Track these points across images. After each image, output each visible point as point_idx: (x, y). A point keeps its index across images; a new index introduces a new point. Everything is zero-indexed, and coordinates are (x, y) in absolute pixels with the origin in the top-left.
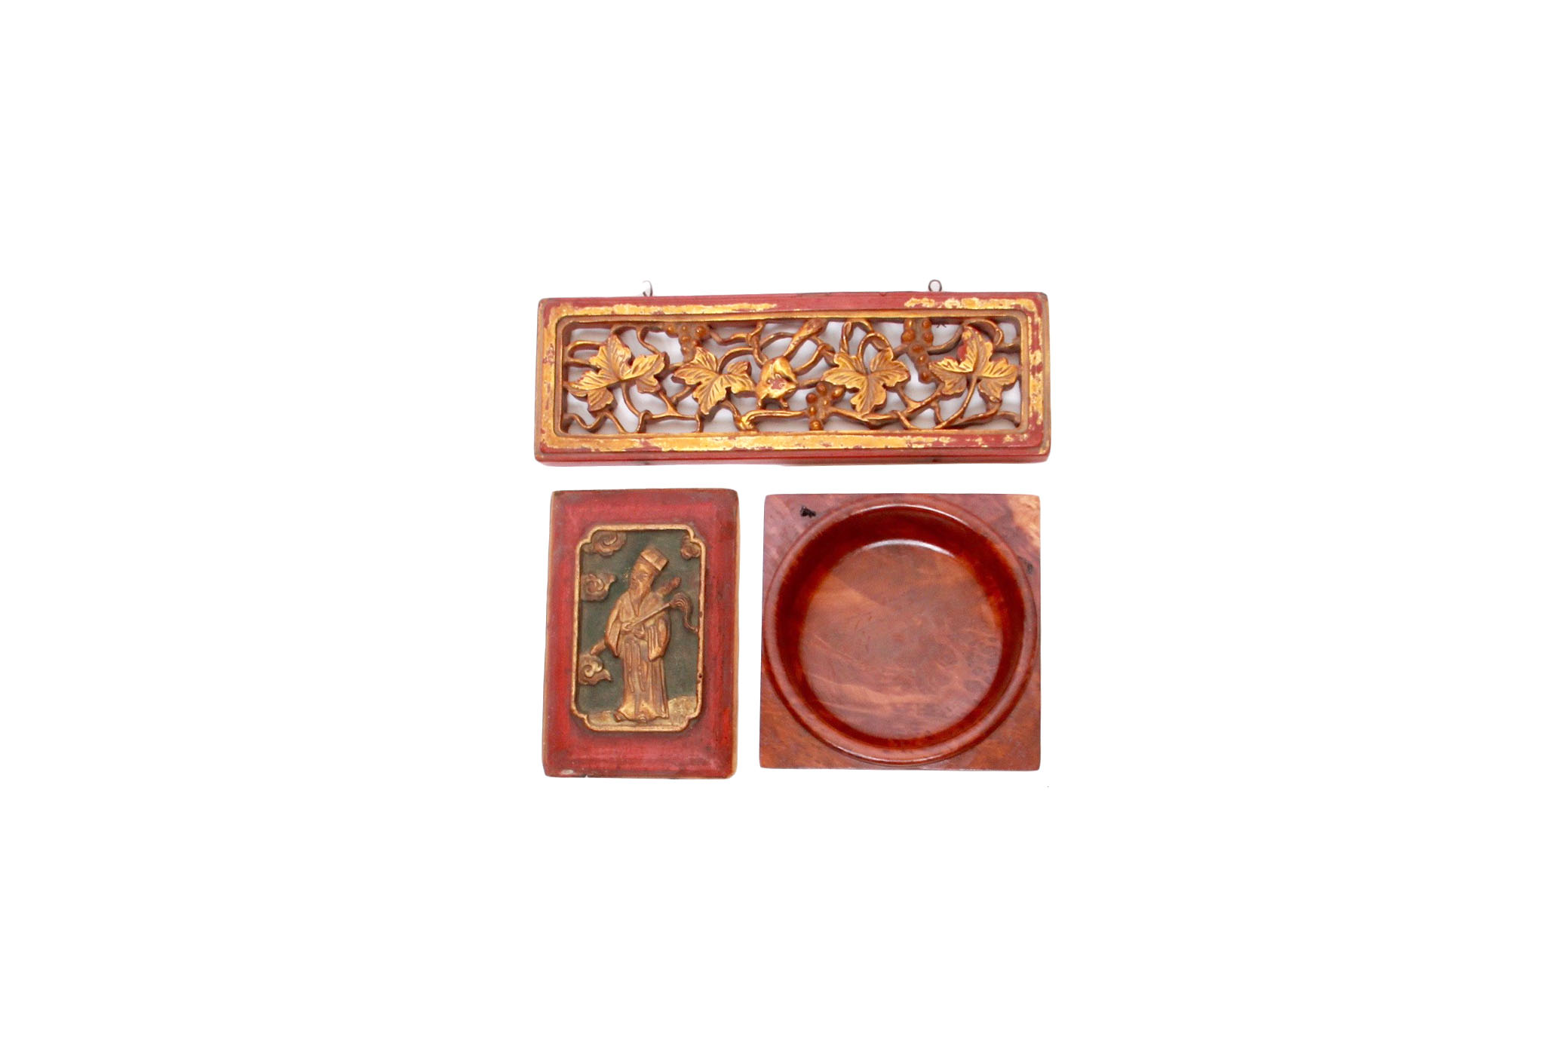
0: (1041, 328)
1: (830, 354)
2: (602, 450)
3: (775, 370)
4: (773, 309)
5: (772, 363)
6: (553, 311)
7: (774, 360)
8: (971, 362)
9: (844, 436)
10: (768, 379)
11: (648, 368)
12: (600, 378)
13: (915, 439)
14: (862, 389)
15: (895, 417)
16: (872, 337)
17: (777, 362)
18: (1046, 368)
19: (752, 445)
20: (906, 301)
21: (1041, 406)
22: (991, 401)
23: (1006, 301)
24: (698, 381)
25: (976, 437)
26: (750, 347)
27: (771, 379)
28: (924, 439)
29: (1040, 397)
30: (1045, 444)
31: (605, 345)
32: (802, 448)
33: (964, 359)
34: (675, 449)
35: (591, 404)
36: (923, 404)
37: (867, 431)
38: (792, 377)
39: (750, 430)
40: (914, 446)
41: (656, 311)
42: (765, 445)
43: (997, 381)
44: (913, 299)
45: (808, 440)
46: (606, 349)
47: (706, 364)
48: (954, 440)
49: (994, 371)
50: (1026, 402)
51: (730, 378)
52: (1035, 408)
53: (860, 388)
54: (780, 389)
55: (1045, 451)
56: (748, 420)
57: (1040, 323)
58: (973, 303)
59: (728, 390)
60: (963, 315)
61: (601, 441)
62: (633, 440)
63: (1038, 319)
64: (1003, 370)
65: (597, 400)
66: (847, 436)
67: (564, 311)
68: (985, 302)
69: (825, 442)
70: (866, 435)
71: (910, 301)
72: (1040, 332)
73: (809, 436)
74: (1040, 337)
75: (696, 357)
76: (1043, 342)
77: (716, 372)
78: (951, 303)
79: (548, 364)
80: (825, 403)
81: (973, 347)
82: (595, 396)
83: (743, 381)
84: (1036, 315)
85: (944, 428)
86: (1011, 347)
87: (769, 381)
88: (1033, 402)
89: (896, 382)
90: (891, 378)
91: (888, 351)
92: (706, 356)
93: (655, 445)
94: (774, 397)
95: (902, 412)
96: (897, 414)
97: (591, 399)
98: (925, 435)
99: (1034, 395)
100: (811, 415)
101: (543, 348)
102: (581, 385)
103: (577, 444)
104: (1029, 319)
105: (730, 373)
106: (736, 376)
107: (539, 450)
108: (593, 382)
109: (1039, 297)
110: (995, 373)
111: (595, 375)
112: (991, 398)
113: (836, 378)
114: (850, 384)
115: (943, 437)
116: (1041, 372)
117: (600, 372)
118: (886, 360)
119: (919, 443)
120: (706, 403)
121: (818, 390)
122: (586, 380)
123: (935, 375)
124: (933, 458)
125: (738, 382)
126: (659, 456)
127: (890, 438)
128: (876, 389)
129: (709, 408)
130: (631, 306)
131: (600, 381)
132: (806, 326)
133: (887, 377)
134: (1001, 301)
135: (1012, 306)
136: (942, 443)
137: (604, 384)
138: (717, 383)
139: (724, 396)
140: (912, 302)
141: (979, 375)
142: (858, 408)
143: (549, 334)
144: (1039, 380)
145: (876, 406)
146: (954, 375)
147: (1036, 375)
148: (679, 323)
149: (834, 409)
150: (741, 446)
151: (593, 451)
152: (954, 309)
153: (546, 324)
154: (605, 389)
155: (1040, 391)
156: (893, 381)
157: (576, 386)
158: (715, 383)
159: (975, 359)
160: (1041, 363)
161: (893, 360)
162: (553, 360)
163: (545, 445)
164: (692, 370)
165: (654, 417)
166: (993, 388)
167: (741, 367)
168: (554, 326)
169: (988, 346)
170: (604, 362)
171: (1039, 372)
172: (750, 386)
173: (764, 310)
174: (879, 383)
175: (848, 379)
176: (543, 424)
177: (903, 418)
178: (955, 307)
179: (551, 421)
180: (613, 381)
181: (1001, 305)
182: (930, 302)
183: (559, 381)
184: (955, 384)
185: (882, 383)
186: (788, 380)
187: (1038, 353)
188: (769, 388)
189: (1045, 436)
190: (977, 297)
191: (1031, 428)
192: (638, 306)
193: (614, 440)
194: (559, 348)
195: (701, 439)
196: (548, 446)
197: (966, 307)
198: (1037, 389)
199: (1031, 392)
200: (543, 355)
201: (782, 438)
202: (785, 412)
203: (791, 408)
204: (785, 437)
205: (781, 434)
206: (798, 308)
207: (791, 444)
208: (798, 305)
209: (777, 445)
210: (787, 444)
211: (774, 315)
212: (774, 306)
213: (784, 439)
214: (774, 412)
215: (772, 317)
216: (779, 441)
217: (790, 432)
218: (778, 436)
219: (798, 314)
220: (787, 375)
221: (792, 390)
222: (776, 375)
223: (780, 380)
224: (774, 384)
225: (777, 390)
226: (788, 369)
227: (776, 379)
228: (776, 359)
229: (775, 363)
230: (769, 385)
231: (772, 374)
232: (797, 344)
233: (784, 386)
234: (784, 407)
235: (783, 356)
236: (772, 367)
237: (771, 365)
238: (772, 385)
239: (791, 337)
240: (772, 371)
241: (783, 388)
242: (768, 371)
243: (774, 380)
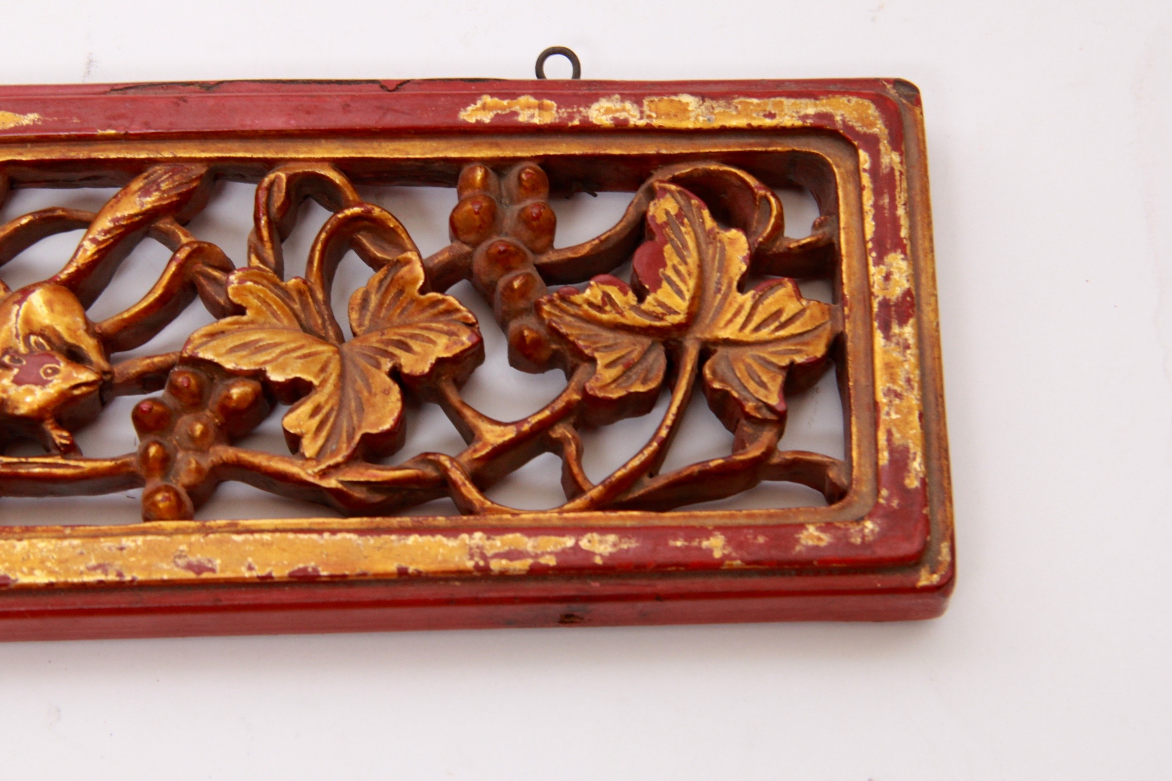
0: (902, 186)
1: (217, 274)
3: (27, 322)
4: (27, 128)
5: (20, 302)
7: (26, 292)
8: (680, 293)
9: (257, 536)
13: (499, 543)
14: (323, 382)
15: (430, 472)
16: (355, 218)
17: (37, 299)
18: (927, 310)
20: (465, 105)
21: (915, 429)
22: (749, 417)
23: (787, 102)
25: (705, 532)
27: (16, 357)
28: (529, 544)
29: (913, 399)
30: (939, 552)
32: (112, 577)
33: (657, 285)
36: (526, 427)
37: (335, 522)
38: (88, 345)
40: (496, 565)
43: (764, 353)
44: (487, 99)
45: (134, 552)
48: (630, 544)
49: (757, 320)
50: (866, 415)
52: (897, 435)
53: (316, 382)
54: (43, 383)
55: (935, 578)
57: (898, 168)
58: (684, 109)
60: (650, 148)
63: (890, 158)
64: (783, 318)
66: (267, 537)
68: (719, 107)
69: (193, 559)
70: (334, 532)
71: (479, 104)
72: (901, 198)
73: (140, 540)
74: (901, 212)
76: (912, 228)
78: (608, 111)
80: (198, 428)
81: (685, 246)
84: (884, 146)
85: (596, 505)
86: (807, 249)
88: (889, 415)
89: (432, 360)
90: (416, 346)
91: (408, 262)
94: (23, 410)
95: (452, 460)
96: (437, 465)
98: (534, 530)
99: (889, 392)
100: (150, 472)
104: (864, 156)
109: (892, 92)
110: (757, 329)
112: (749, 406)
113: (232, 350)
114: (282, 368)
115: (596, 536)
116: (911, 321)
118: (401, 292)
119: (512, 555)
121: (175, 390)
123: (563, 338)
124: (560, 609)
127: (413, 539)
128: (369, 387)
132: (137, 185)
133: (407, 348)
134: (770, 104)
135: (806, 116)
136: (591, 554)
140: (484, 107)
141: (708, 336)
142: (309, 448)
144: (907, 347)
145: (366, 437)
146: (625, 339)
147: (896, 329)
149: (227, 453)
152: (621, 130)
155: (909, 381)
156: (424, 357)
159: (692, 283)
160: (908, 293)
161: (423, 291)
166: (752, 375)
169: (732, 242)
171: (902, 322)
174: (378, 366)
175: (278, 351)
177: (457, 475)
178: (626, 121)
181: (771, 116)
182: (541, 107)
184: (629, 367)
185: (387, 365)
186: (75, 356)
187: (898, 263)
188: (7, 382)
189: (937, 529)
190: (692, 94)
191: (888, 499)
197: (656, 123)
198: (901, 375)
199: (881, 384)
201: (43, 545)
202: (61, 461)
203: (87, 452)
204: (54, 541)
205: (44, 535)
206: (110, 127)
207: (75, 568)
208: (109, 118)
209: (25, 569)
210: (63, 565)
211: (30, 152)
212: (29, 119)
213: (51, 547)
214: (23, 460)
215: (27, 155)
216: (32, 557)
217: (72, 527)
218: (30, 538)
219: (110, 146)
220: (70, 340)
221: (84, 389)
222: (33, 338)
223: (48, 354)
224: (21, 368)
225: (33, 387)
226: (75, 322)
227: (31, 351)
228: (33, 291)
229: (31, 304)
230: (7, 372)
231: (17, 336)
232: (104, 241)
233: (57, 376)
234: (56, 445)
235: (56, 282)
236: (17, 315)
237: (16, 307)
238: (16, 371)
239: (86, 224)
240: (19, 326)
241: (55, 382)
242: (6, 327)
243: (24, 356)
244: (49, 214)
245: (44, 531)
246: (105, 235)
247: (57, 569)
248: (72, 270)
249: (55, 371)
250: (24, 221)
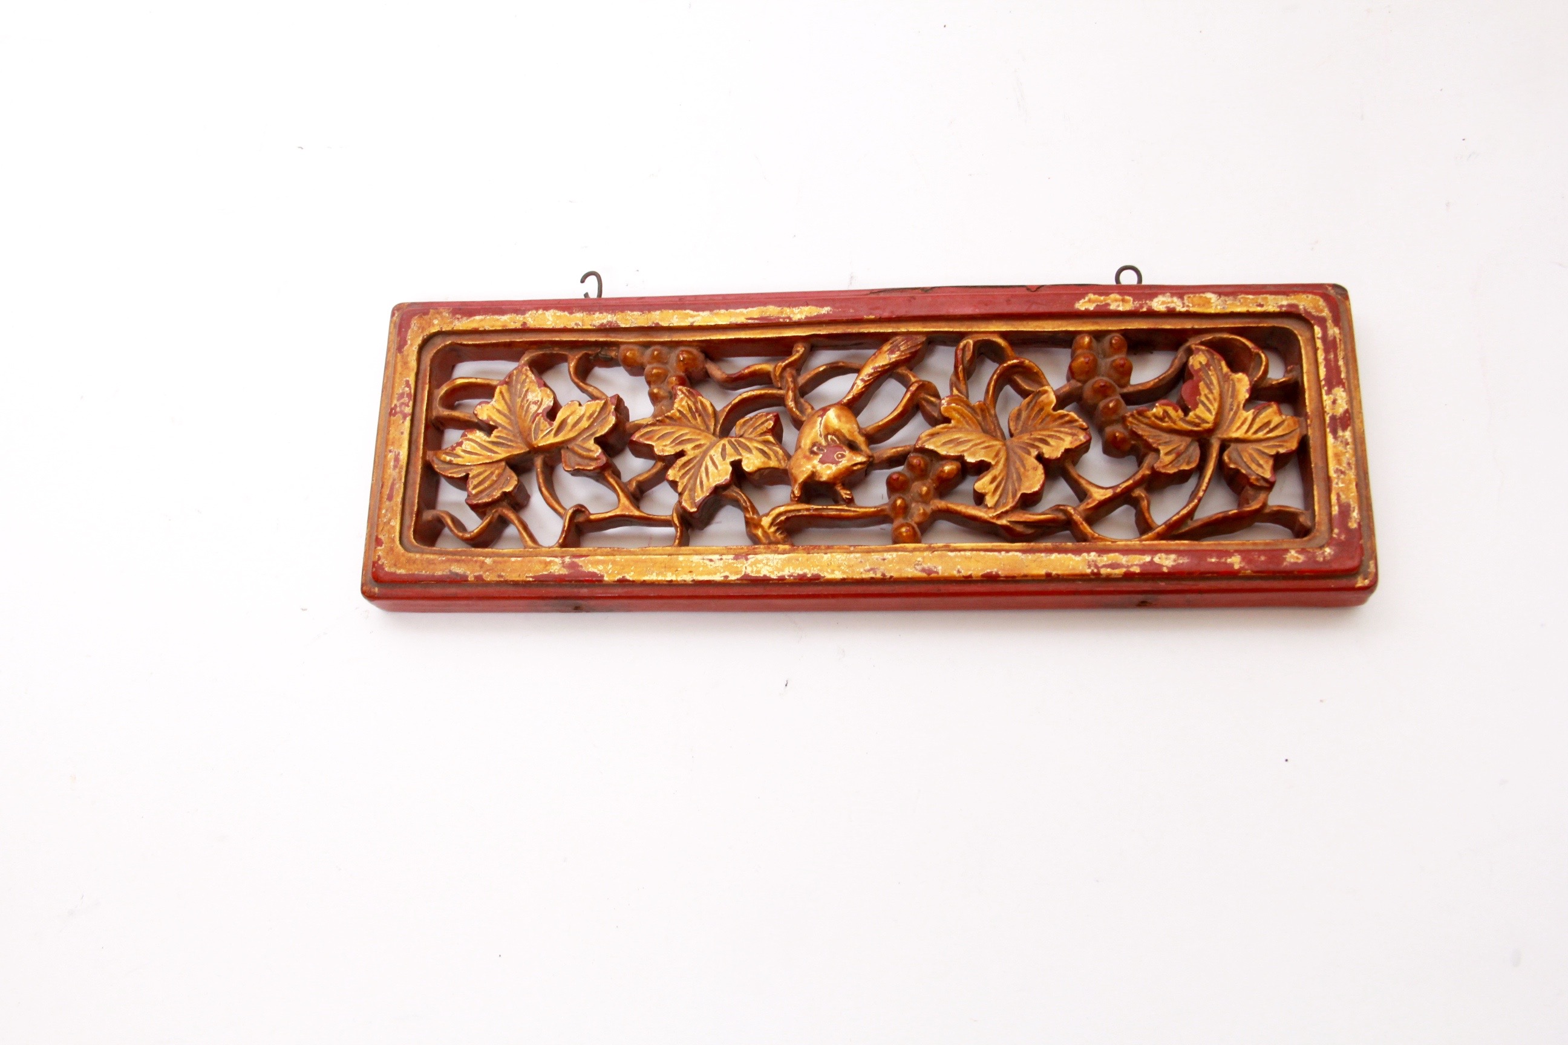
0: (1341, 348)
1: (933, 399)
2: (489, 577)
3: (826, 427)
4: (824, 315)
5: (822, 416)
6: (415, 323)
7: (825, 410)
8: (1209, 410)
9: (962, 553)
10: (814, 445)
11: (585, 424)
12: (493, 443)
13: (1105, 559)
14: (997, 463)
15: (1061, 516)
16: (1014, 366)
17: (832, 414)
18: (1357, 421)
19: (779, 570)
20: (1079, 299)
21: (1353, 493)
22: (1252, 485)
23: (1270, 297)
24: (679, 449)
25: (1229, 554)
26: (780, 388)
27: (820, 448)
28: (1123, 559)
29: (1352, 474)
30: (1368, 567)
31: (507, 383)
32: (879, 575)
33: (1196, 406)
34: (629, 577)
35: (474, 492)
36: (1119, 490)
37: (1006, 545)
38: (860, 440)
39: (777, 543)
40: (1103, 571)
41: (605, 321)
42: (806, 571)
43: (1261, 447)
44: (1091, 296)
45: (891, 562)
46: (509, 390)
47: (695, 419)
48: (1184, 560)
49: (1255, 427)
50: (1322, 484)
51: (740, 443)
52: (1343, 497)
53: (993, 463)
54: (837, 463)
55: (1367, 582)
56: (772, 524)
57: (1338, 337)
58: (1208, 302)
59: (736, 465)
60: (1188, 325)
61: (488, 561)
62: (548, 559)
63: (1334, 331)
64: (1272, 426)
65: (486, 485)
66: (968, 553)
67: (436, 322)
68: (1229, 300)
69: (926, 566)
70: (1007, 551)
71: (1087, 299)
72: (1341, 354)
73: (895, 554)
74: (1341, 363)
75: (676, 406)
76: (1348, 372)
77: (714, 434)
78: (1163, 303)
79: (399, 416)
80: (925, 489)
81: (1212, 383)
82: (481, 477)
83: (766, 449)
84: (1329, 323)
85: (1161, 536)
86: (1282, 386)
87: (815, 449)
88: (1337, 485)
89: (1062, 450)
90: (1052, 442)
91: (1046, 392)
92: (695, 403)
93: (591, 569)
94: (824, 478)
95: (1075, 509)
96: (1065, 512)
97: (475, 482)
98: (1126, 551)
99: (1337, 471)
100: (897, 515)
101: (393, 387)
102: (459, 456)
103: (442, 567)
104: (1317, 330)
105: (741, 436)
106: (750, 440)
107: (370, 576)
108: (478, 450)
109: (1332, 292)
110: (1256, 432)
111: (485, 438)
112: (1253, 478)
113: (944, 444)
114: (973, 454)
115: (1163, 555)
116: (1349, 428)
117: (495, 433)
118: (1041, 410)
119: (1112, 566)
120: (693, 490)
121: (911, 467)
122: (467, 445)
123: (1139, 437)
124: (1141, 597)
125: (755, 452)
126: (599, 591)
127: (1054, 556)
128: (1024, 466)
129: (697, 500)
130: (559, 313)
131: (495, 448)
132: (886, 347)
133: (1046, 443)
134: (1260, 299)
135: (1281, 306)
136: (1161, 566)
137: (502, 453)
138: (716, 453)
139: (728, 477)
140: (1090, 301)
141: (1225, 436)
142: (990, 501)
143: (405, 363)
144: (1347, 444)
145: (1024, 495)
146: (1176, 438)
147: (1340, 433)
148: (647, 345)
149: (941, 504)
150: (759, 572)
151: (471, 578)
152: (1171, 314)
153: (400, 349)
154: (503, 464)
155: (1349, 464)
156: (1057, 448)
157: (448, 458)
158: (712, 452)
159: (1216, 405)
160: (1347, 411)
161: (1055, 409)
162: (408, 410)
163: (382, 567)
164: (669, 429)
165: (592, 517)
166: (1253, 460)
167: (763, 423)
168: (415, 348)
169: (1239, 380)
170: (504, 415)
171: (1344, 429)
172: (779, 460)
173: (807, 317)
174: (1029, 453)
175: (970, 444)
176: (380, 528)
177: (1077, 518)
178: (1174, 309)
179: (396, 523)
180: (519, 449)
181: (1261, 306)
182: (1123, 301)
183: (417, 448)
184: (1179, 455)
185: (1035, 453)
186: (853, 447)
187: (1340, 393)
188: (816, 462)
189: (1367, 553)
190: (1214, 293)
191: (1339, 534)
192: (571, 313)
193: (513, 559)
194: (423, 389)
195: (681, 558)
196: (387, 569)
197: (1192, 309)
198: (1345, 460)
199: (1332, 466)
200: (392, 402)
201: (839, 557)
202: (846, 508)
203: (857, 501)
204: (845, 555)
205: (839, 551)
206: (871, 314)
207: (858, 570)
208: (871, 309)
209: (829, 571)
210: (851, 569)
211: (825, 329)
212: (825, 310)
213: (844, 558)
214: (825, 507)
215: (823, 331)
216: (833, 563)
217: (855, 546)
218: (831, 553)
219: (870, 326)
220: (850, 438)
221: (859, 466)
222: (829, 437)
223: (838, 446)
224: (824, 454)
225: (831, 465)
226: (852, 428)
227: (829, 444)
228: (829, 410)
229: (828, 416)
230: (815, 456)
231: (821, 435)
232: (868, 380)
233: (844, 459)
234: (843, 498)
235: (842, 404)
236: (821, 424)
237: (820, 419)
238: (821, 456)
239: (857, 371)
240: (821, 430)
241: (843, 462)
242: (814, 430)
243: (825, 447)
244: (835, 365)
245: (838, 548)
246: (869, 377)
247: (847, 571)
248: (850, 397)
249: (843, 456)
250: (821, 369)
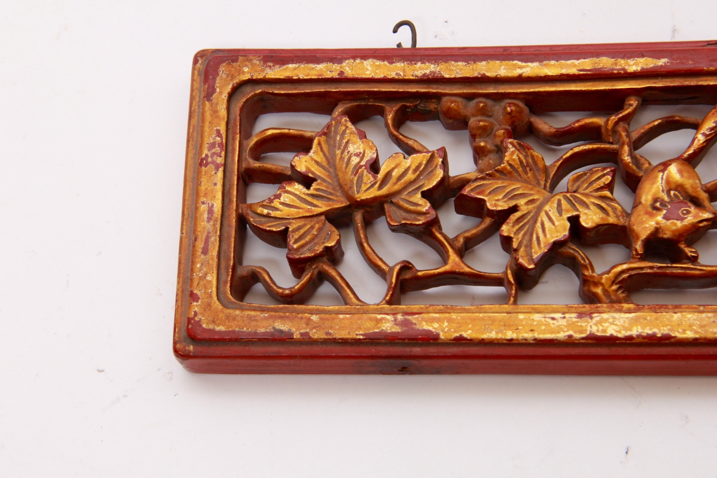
2: (316, 334)
3: (668, 182)
4: (660, 67)
5: (663, 171)
6: (223, 69)
10: (656, 200)
11: (410, 176)
12: (313, 196)
17: (673, 170)
19: (626, 329)
24: (512, 203)
26: (612, 143)
27: (663, 204)
31: (325, 134)
34: (467, 334)
35: (295, 246)
39: (619, 302)
41: (428, 72)
42: (655, 330)
46: (327, 142)
47: (526, 173)
51: (576, 198)
54: (682, 219)
56: (613, 283)
59: (574, 221)
61: (314, 318)
62: (379, 317)
65: (307, 239)
67: (246, 69)
75: (506, 159)
77: (545, 188)
79: (211, 166)
82: (302, 231)
83: (603, 205)
87: (658, 204)
92: (526, 156)
93: (426, 327)
97: (296, 236)
101: (202, 137)
102: (277, 209)
103: (265, 323)
105: (575, 192)
106: (587, 195)
107: (184, 333)
108: (298, 203)
111: (305, 190)
117: (314, 186)
120: (529, 246)
122: (285, 198)
125: (592, 207)
126: (432, 350)
129: (535, 256)
130: (378, 63)
131: (315, 202)
137: (323, 207)
138: (551, 208)
139: (567, 233)
143: (215, 112)
148: (470, 97)
150: (604, 331)
151: (296, 336)
153: (209, 95)
154: (323, 217)
157: (265, 211)
158: (547, 208)
162: (220, 160)
163: (199, 323)
164: (499, 184)
165: (420, 274)
167: (599, 178)
168: (225, 96)
170: (323, 167)
172: (617, 217)
173: (643, 69)
176: (195, 283)
179: (212, 278)
180: (340, 203)
183: (231, 201)
188: (659, 218)
192: (391, 63)
193: (341, 316)
194: (234, 139)
195: (521, 316)
196: (204, 326)
200: (201, 153)
201: (690, 316)
202: (692, 266)
204: (696, 314)
205: (687, 310)
206: (711, 66)
207: (711, 330)
208: (711, 61)
209: (680, 330)
210: (703, 328)
211: (660, 82)
212: (662, 62)
213: (695, 317)
214: (669, 265)
215: (660, 84)
216: (684, 323)
217: (704, 306)
218: (681, 312)
219: (710, 78)
220: (694, 194)
221: (705, 223)
222: (672, 193)
223: (681, 202)
224: (668, 210)
225: (676, 221)
226: (695, 183)
228: (670, 165)
229: (670, 172)
230: (658, 212)
231: (663, 191)
232: (710, 134)
233: (690, 215)
234: (688, 256)
235: (682, 159)
236: (662, 178)
237: (661, 174)
238: (665, 212)
240: (663, 185)
241: (689, 218)
242: (655, 186)
243: (669, 203)
244: (671, 119)
245: (687, 308)
246: (710, 131)
247: (700, 331)
248: (691, 151)
249: (688, 212)
250: (656, 123)
